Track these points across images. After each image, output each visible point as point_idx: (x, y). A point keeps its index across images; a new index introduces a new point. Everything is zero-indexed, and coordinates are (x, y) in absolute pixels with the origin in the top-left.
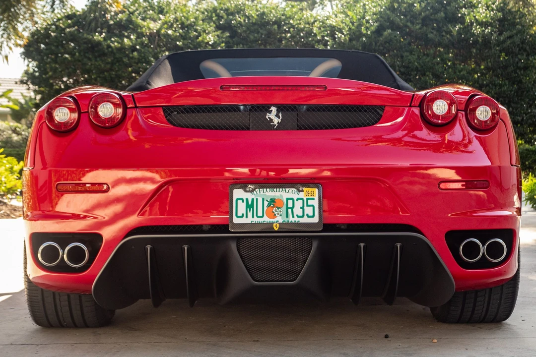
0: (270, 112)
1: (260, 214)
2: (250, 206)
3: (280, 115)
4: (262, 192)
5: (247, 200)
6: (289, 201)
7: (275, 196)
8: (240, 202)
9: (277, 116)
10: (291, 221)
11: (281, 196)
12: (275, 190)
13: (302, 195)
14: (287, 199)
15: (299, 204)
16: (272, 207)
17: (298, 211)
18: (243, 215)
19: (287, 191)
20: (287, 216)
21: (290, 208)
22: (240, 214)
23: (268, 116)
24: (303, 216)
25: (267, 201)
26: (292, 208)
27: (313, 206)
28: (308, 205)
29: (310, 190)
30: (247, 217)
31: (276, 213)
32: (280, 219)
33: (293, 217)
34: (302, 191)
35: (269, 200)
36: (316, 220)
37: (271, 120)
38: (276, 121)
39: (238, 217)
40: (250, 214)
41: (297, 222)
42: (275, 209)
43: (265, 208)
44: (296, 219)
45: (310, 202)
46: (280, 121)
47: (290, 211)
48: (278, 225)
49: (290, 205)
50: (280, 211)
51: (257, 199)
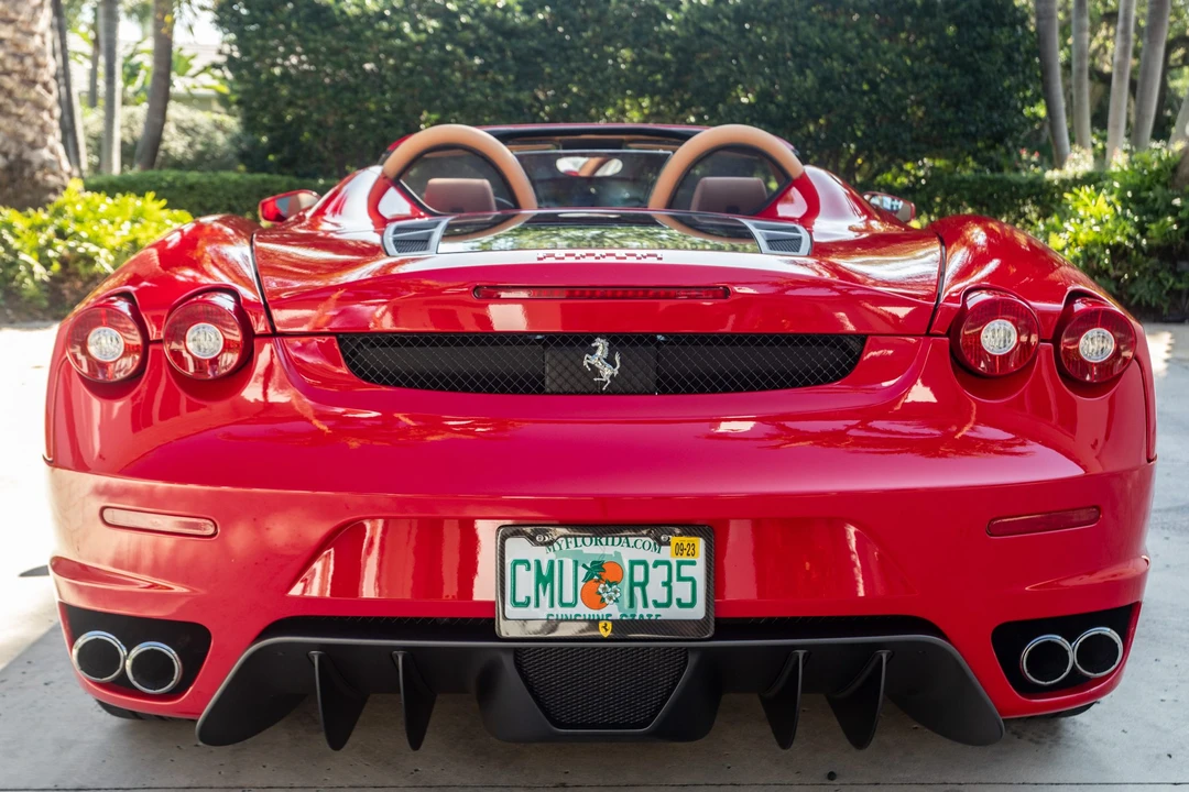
0: (593, 351)
1: (568, 597)
2: (544, 579)
3: (617, 358)
4: (572, 546)
5: (538, 563)
6: (636, 567)
7: (603, 555)
8: (521, 569)
9: (610, 361)
10: (641, 616)
11: (618, 554)
12: (604, 540)
13: (667, 553)
14: (633, 563)
15: (659, 575)
16: (596, 581)
17: (656, 591)
18: (529, 598)
19: (632, 544)
20: (632, 605)
21: (639, 584)
22: (521, 598)
23: (588, 360)
24: (667, 605)
25: (584, 566)
26: (643, 585)
27: (691, 579)
28: (680, 579)
29: (686, 540)
30: (537, 605)
31: (605, 595)
32: (613, 611)
33: (646, 605)
34: (668, 543)
35: (589, 565)
36: (698, 612)
37: (595, 371)
38: (607, 372)
39: (516, 604)
40: (545, 599)
41: (653, 618)
42: (602, 586)
43: (581, 584)
44: (652, 612)
45: (686, 571)
46: (616, 373)
47: (638, 591)
48: (609, 625)
49: (639, 577)
50: (616, 592)
51: (561, 562)
